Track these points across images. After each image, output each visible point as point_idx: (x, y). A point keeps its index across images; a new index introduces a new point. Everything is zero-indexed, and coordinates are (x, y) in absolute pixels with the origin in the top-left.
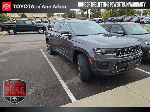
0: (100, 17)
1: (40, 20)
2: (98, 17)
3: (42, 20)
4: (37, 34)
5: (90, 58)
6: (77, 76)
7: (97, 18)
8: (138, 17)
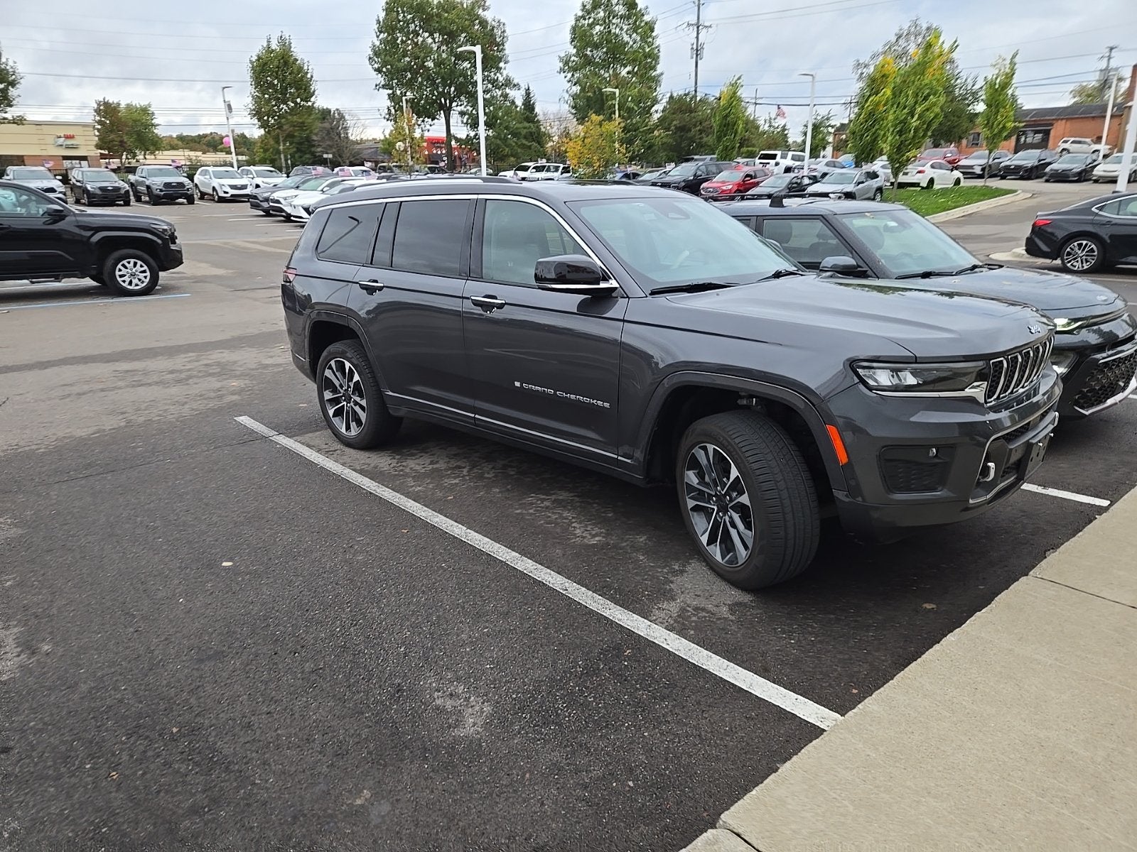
0: (543, 162)
1: (56, 184)
2: (531, 164)
3: (65, 180)
4: (88, 302)
5: (831, 430)
6: (689, 568)
7: (526, 169)
8: (788, 170)
